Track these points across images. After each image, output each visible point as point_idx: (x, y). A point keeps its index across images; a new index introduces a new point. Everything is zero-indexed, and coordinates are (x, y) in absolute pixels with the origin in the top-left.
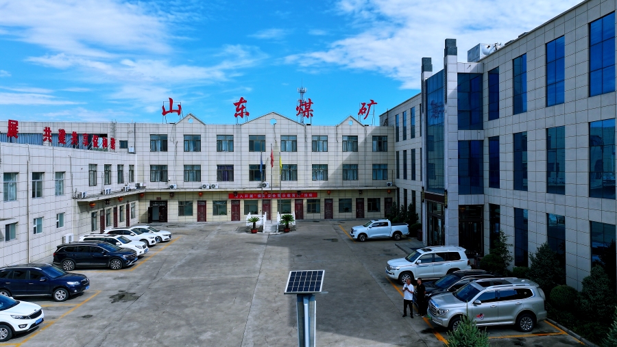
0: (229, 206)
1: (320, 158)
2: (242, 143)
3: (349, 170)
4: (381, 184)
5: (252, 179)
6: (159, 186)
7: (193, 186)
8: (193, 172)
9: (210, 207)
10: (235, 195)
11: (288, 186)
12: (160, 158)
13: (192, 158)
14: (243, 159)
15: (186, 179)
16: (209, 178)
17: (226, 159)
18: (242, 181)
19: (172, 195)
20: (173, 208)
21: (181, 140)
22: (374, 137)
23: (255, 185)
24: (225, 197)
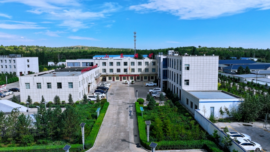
0: (119, 78)
1: (140, 67)
2: (122, 64)
3: (146, 70)
4: (154, 73)
5: (124, 72)
6: (104, 74)
7: (111, 73)
8: (112, 70)
9: (115, 78)
10: (121, 76)
11: (133, 73)
12: (104, 67)
13: (111, 67)
14: (122, 67)
15: (110, 72)
16: (115, 72)
17: (119, 67)
18: (122, 72)
19: (107, 75)
20: (107, 78)
21: (109, 63)
22: (152, 62)
23: (125, 73)
24: (118, 76)
